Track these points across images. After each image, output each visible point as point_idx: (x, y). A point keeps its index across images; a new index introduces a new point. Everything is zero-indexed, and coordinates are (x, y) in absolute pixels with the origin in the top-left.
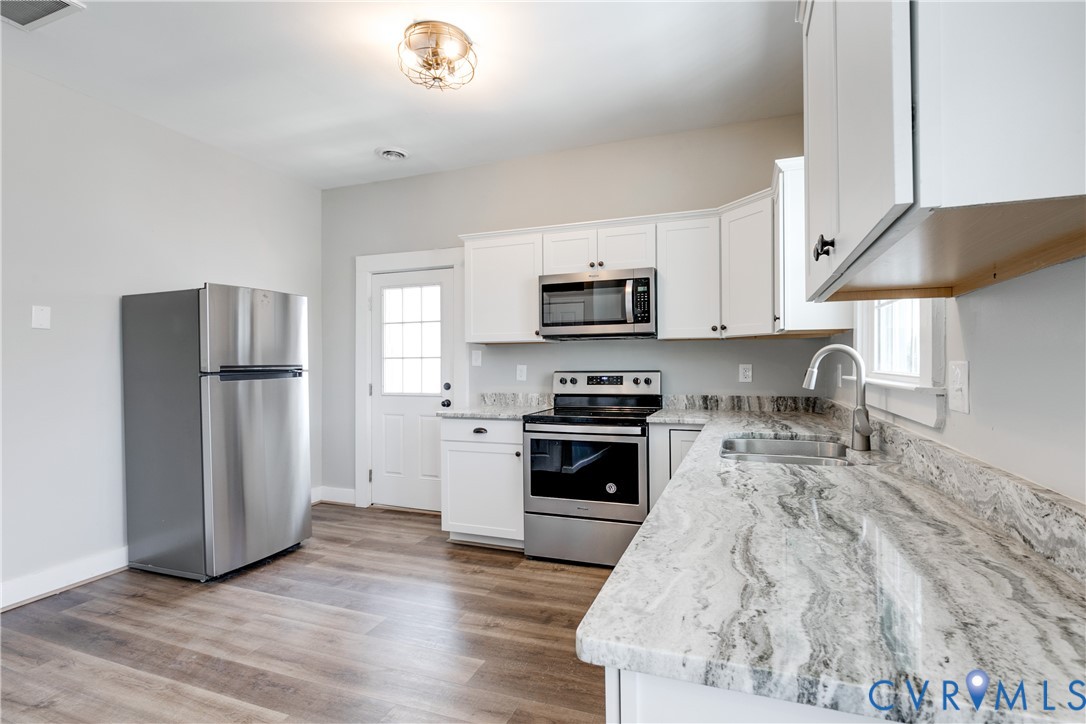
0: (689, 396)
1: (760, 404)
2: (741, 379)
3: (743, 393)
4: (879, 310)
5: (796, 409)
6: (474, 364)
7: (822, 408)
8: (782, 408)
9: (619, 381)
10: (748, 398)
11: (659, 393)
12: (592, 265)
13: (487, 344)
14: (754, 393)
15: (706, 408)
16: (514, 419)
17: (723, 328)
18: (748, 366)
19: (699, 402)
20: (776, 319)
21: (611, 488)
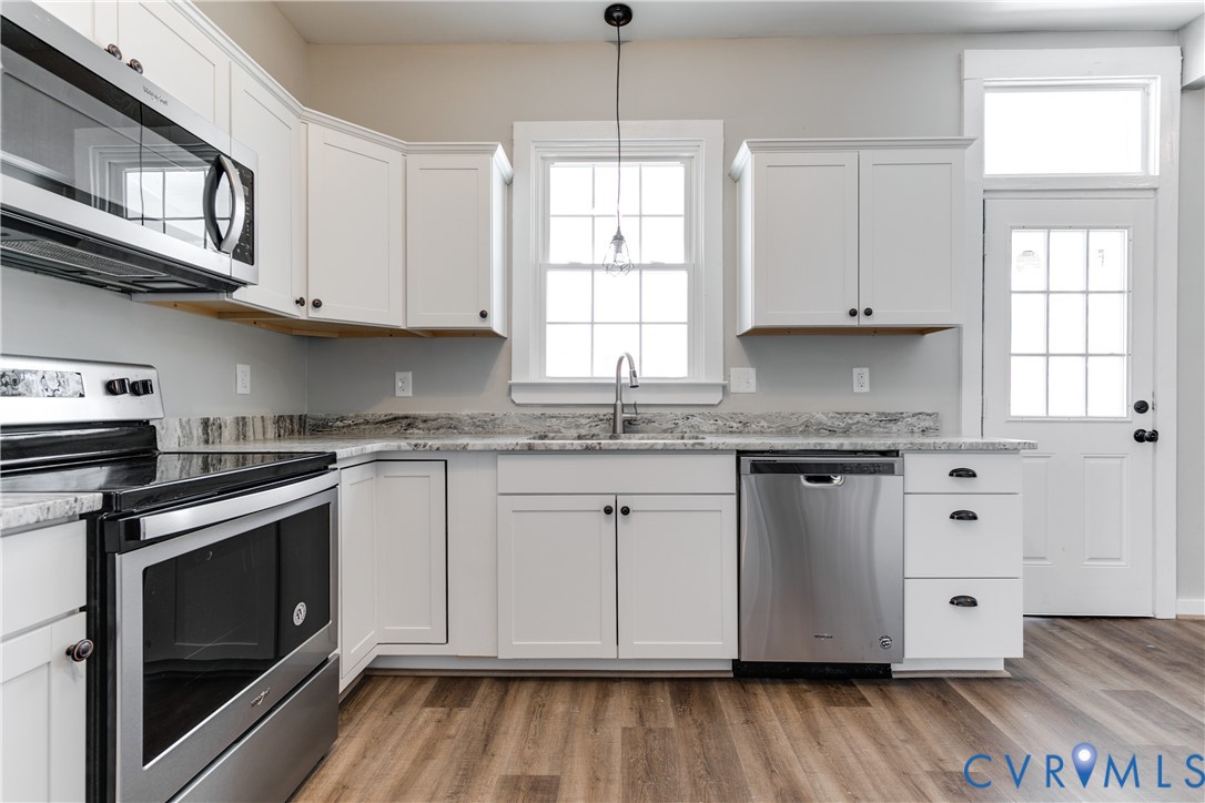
0: (184, 420)
1: (264, 427)
2: (241, 390)
5: (292, 432)
8: (282, 432)
10: (253, 419)
14: (256, 411)
15: (207, 441)
17: (317, 304)
18: (247, 368)
19: (197, 431)
20: (483, 315)
21: (300, 614)
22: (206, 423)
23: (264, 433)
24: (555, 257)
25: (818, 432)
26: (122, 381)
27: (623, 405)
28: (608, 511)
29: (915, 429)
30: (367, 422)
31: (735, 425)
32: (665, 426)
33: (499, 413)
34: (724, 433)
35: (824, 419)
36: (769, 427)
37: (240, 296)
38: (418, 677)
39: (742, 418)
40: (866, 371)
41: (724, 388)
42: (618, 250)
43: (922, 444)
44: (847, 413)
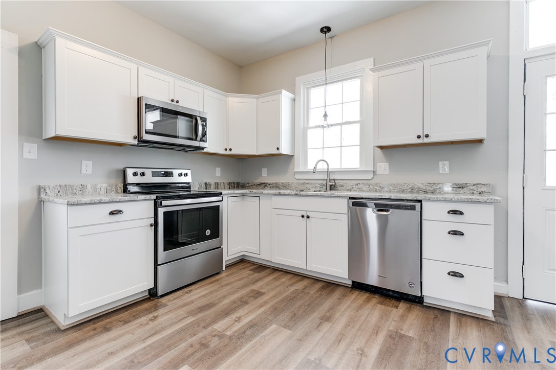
0: (200, 183)
1: (224, 185)
2: (217, 175)
5: (234, 187)
7: (243, 186)
8: (231, 187)
10: (220, 183)
11: (191, 181)
12: (173, 101)
15: (206, 189)
17: (230, 150)
18: (219, 169)
19: (203, 186)
20: (278, 149)
21: (208, 232)
22: (206, 184)
23: (224, 187)
24: (312, 124)
25: (418, 192)
26: (181, 174)
27: (330, 180)
28: (303, 216)
29: (475, 192)
30: (254, 185)
31: (378, 188)
32: (348, 188)
33: (290, 182)
34: (373, 191)
35: (422, 186)
36: (393, 189)
37: (205, 150)
38: (254, 263)
39: (382, 186)
40: (447, 163)
41: (374, 172)
42: (325, 120)
43: (430, 198)
44: (434, 184)
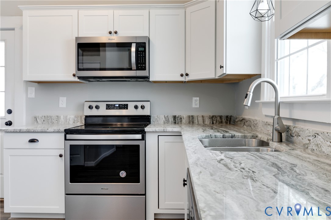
0: (166, 116)
1: (203, 120)
2: (194, 106)
3: (195, 114)
4: (277, 63)
5: (222, 122)
6: (29, 96)
7: (234, 121)
8: (215, 122)
9: (125, 107)
10: (197, 116)
11: (149, 114)
12: (110, 33)
13: (39, 82)
14: (200, 114)
15: (175, 123)
16: (58, 132)
17: (187, 75)
18: (198, 98)
19: (171, 119)
20: (221, 67)
21: (123, 174)
22: (175, 117)
23: (203, 122)
33: (258, 120)
